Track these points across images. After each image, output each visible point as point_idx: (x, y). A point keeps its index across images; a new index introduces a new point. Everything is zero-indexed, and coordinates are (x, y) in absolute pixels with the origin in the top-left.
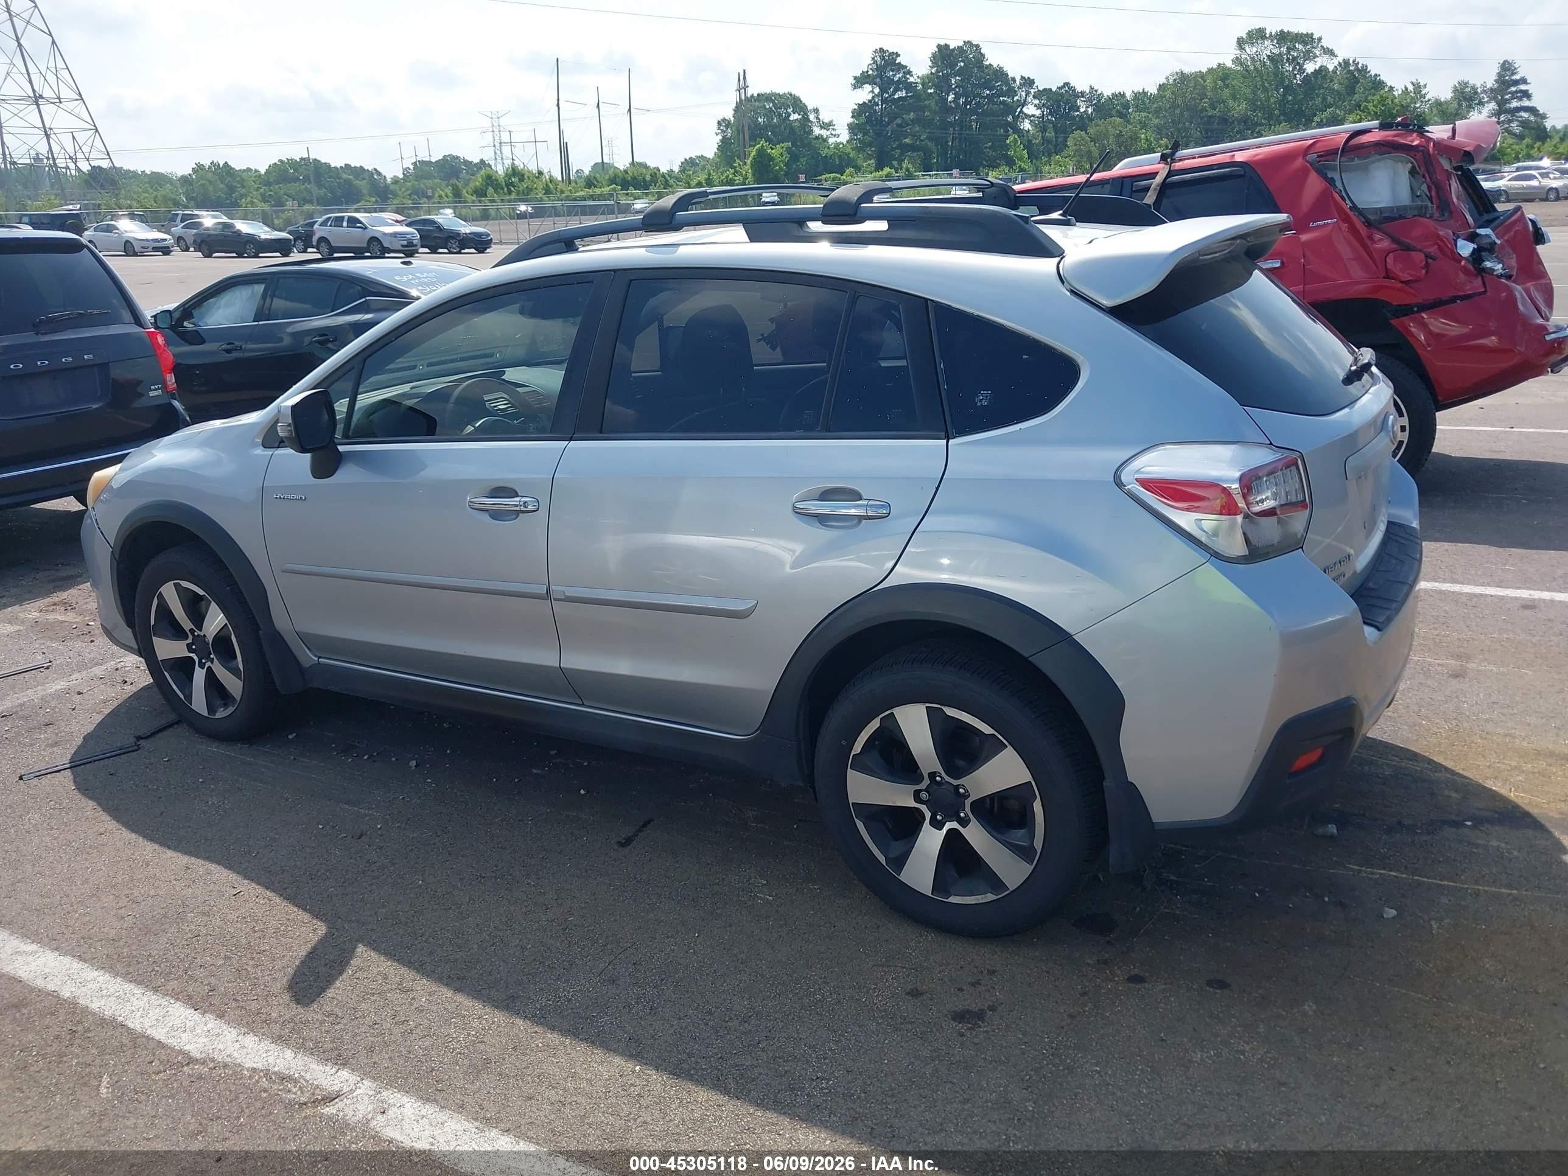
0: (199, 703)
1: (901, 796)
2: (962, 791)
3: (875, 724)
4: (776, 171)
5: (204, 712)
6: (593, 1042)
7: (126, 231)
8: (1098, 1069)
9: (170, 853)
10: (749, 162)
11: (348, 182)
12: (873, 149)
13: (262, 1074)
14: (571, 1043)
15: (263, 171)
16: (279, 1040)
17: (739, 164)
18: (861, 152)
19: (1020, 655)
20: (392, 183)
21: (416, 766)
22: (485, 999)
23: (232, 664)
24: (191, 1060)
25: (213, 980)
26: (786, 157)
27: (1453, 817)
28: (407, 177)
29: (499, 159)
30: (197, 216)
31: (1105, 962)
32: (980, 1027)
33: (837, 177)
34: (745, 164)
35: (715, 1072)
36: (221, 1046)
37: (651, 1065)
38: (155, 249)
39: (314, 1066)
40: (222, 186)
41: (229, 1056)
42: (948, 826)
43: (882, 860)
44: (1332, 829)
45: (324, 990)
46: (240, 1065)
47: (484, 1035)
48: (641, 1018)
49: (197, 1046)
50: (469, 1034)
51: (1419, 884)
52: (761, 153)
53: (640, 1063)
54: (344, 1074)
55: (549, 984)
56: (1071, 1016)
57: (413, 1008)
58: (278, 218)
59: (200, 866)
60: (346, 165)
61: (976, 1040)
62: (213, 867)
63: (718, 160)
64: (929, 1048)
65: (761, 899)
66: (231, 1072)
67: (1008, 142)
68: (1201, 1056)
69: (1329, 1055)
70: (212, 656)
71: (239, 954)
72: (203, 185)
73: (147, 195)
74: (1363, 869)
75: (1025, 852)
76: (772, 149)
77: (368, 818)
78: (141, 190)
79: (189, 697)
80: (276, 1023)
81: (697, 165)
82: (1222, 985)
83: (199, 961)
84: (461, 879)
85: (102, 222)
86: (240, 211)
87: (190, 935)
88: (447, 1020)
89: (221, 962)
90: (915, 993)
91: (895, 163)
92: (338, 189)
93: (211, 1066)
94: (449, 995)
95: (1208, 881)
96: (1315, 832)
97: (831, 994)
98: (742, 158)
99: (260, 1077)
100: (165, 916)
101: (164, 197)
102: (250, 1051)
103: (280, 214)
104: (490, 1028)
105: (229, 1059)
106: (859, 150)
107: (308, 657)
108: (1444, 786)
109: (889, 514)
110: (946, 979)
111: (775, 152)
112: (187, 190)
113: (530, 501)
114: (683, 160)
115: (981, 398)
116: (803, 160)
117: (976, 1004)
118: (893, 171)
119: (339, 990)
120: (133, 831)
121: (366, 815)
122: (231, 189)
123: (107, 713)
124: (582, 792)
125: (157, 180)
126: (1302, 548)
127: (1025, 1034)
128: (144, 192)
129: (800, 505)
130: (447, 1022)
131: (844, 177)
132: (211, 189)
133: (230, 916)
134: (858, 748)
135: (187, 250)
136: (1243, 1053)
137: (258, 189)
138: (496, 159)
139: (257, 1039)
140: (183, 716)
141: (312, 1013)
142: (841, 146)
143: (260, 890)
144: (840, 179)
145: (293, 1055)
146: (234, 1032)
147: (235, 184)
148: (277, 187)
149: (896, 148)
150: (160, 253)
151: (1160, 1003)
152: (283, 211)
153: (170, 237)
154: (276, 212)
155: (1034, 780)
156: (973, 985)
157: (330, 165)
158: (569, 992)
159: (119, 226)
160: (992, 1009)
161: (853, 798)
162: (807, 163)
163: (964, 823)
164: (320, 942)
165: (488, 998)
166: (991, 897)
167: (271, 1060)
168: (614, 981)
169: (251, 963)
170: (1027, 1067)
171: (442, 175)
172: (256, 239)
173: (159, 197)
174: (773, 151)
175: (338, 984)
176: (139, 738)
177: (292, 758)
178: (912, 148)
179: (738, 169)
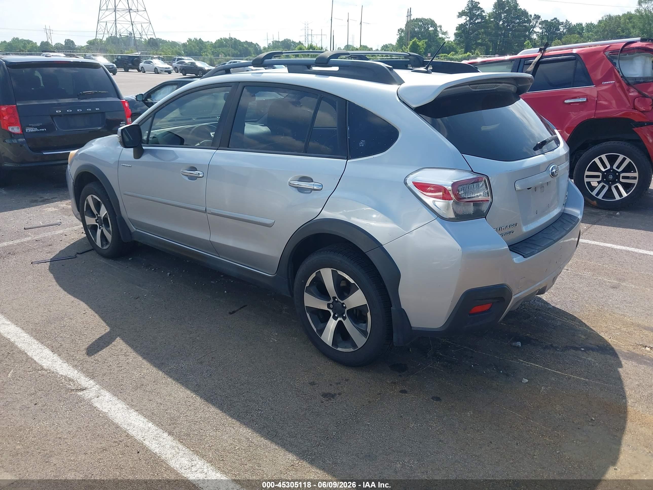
0: (98, 242)
1: (322, 305)
2: (344, 305)
3: (314, 275)
4: (420, 51)
5: (100, 246)
6: (183, 384)
7: (155, 64)
8: (369, 424)
9: (70, 296)
10: (409, 47)
11: (246, 49)
12: (464, 44)
13: (64, 377)
14: (175, 383)
15: (214, 42)
16: (75, 366)
17: (405, 48)
18: (459, 45)
19: (363, 252)
20: (263, 50)
21: (169, 275)
22: (152, 363)
23: (109, 229)
24: (42, 369)
25: (63, 343)
26: (425, 46)
27: (577, 346)
28: (270, 47)
29: (307, 41)
30: (183, 59)
31: (395, 383)
32: (331, 400)
33: (446, 55)
34: (407, 48)
35: (222, 401)
36: (54, 366)
37: (200, 395)
38: (166, 71)
39: (82, 377)
40: (198, 48)
41: (56, 369)
42: (339, 319)
43: (315, 330)
44: (519, 344)
45: (98, 351)
46: (58, 373)
47: (146, 375)
48: (205, 378)
49: (47, 364)
50: (141, 374)
51: (546, 371)
52: (414, 43)
53: (196, 394)
54: (91, 382)
55: (178, 361)
56: (369, 402)
57: (126, 362)
58: (216, 61)
59: (77, 301)
60: (246, 41)
61: (327, 405)
62: (82, 303)
63: (397, 46)
64: (307, 405)
65: (272, 340)
66: (54, 375)
67: (525, 44)
68: (414, 425)
69: (468, 433)
70: (103, 225)
71: (76, 334)
72: (190, 47)
73: (169, 50)
74: (525, 362)
75: (364, 333)
76: (419, 42)
77: (143, 292)
78: (167, 48)
79: (96, 240)
80: (77, 360)
81: (389, 47)
82: (438, 399)
83: (61, 335)
84: (165, 318)
85: (148, 59)
86: (201, 58)
87: (62, 326)
88: (135, 368)
89: (68, 336)
90: (312, 384)
91: (473, 51)
92: (242, 51)
93: (48, 372)
94: (141, 359)
95: (455, 358)
96: (512, 344)
97: (280, 379)
98: (406, 45)
99: (63, 378)
100: (57, 318)
101: (176, 51)
102: (63, 369)
103: (217, 59)
104: (149, 373)
105: (55, 371)
106: (457, 44)
107: (133, 228)
108: (580, 332)
109: (322, 189)
110: (327, 380)
111: (420, 44)
112: (184, 49)
113: (200, 173)
114: (383, 45)
115: (361, 143)
116: (433, 48)
117: (334, 391)
118: (471, 54)
119: (104, 352)
120: (61, 286)
121: (143, 291)
122: (201, 49)
123: (72, 243)
124: (225, 292)
125: (174, 44)
126: (485, 217)
127: (347, 406)
128: (168, 49)
129: (292, 182)
130: (135, 369)
131: (449, 56)
132: (193, 48)
133: (79, 321)
134: (308, 284)
135: (178, 72)
136: (431, 427)
137: (211, 50)
138: (305, 41)
139: (68, 365)
140: (94, 248)
141: (90, 359)
142: (450, 42)
143: (93, 313)
144: (447, 56)
145: (77, 372)
146: (61, 361)
147: (203, 47)
148: (218, 49)
149: (474, 44)
150: (167, 73)
151: (408, 402)
152: (218, 59)
153: (172, 67)
154: (216, 59)
155: (368, 304)
156: (337, 384)
157: (240, 41)
158: (183, 365)
159: (153, 62)
160: (340, 394)
161: (306, 304)
162: (434, 49)
163: (344, 318)
164: (105, 334)
165: (154, 363)
166: (352, 350)
167: (69, 373)
168: (202, 363)
169: (78, 338)
170: (341, 419)
171: (283, 47)
172: (203, 69)
173: (174, 51)
174: (420, 43)
175: (104, 350)
176: (78, 253)
177: (127, 267)
178: (481, 44)
179: (404, 50)
